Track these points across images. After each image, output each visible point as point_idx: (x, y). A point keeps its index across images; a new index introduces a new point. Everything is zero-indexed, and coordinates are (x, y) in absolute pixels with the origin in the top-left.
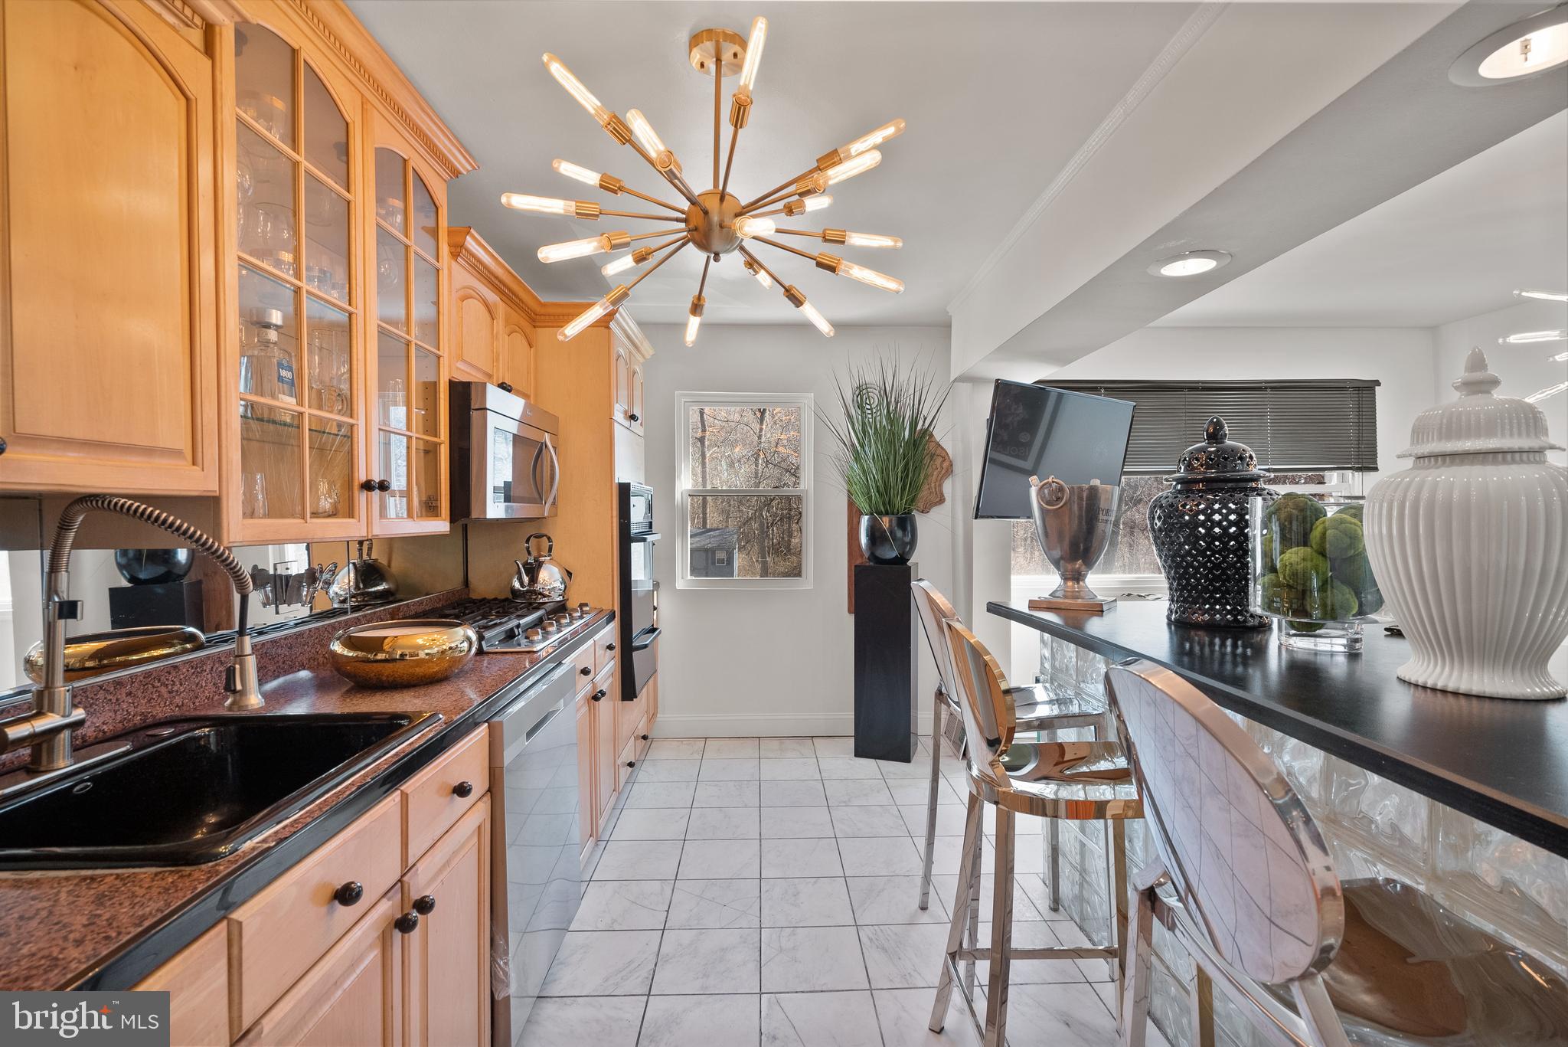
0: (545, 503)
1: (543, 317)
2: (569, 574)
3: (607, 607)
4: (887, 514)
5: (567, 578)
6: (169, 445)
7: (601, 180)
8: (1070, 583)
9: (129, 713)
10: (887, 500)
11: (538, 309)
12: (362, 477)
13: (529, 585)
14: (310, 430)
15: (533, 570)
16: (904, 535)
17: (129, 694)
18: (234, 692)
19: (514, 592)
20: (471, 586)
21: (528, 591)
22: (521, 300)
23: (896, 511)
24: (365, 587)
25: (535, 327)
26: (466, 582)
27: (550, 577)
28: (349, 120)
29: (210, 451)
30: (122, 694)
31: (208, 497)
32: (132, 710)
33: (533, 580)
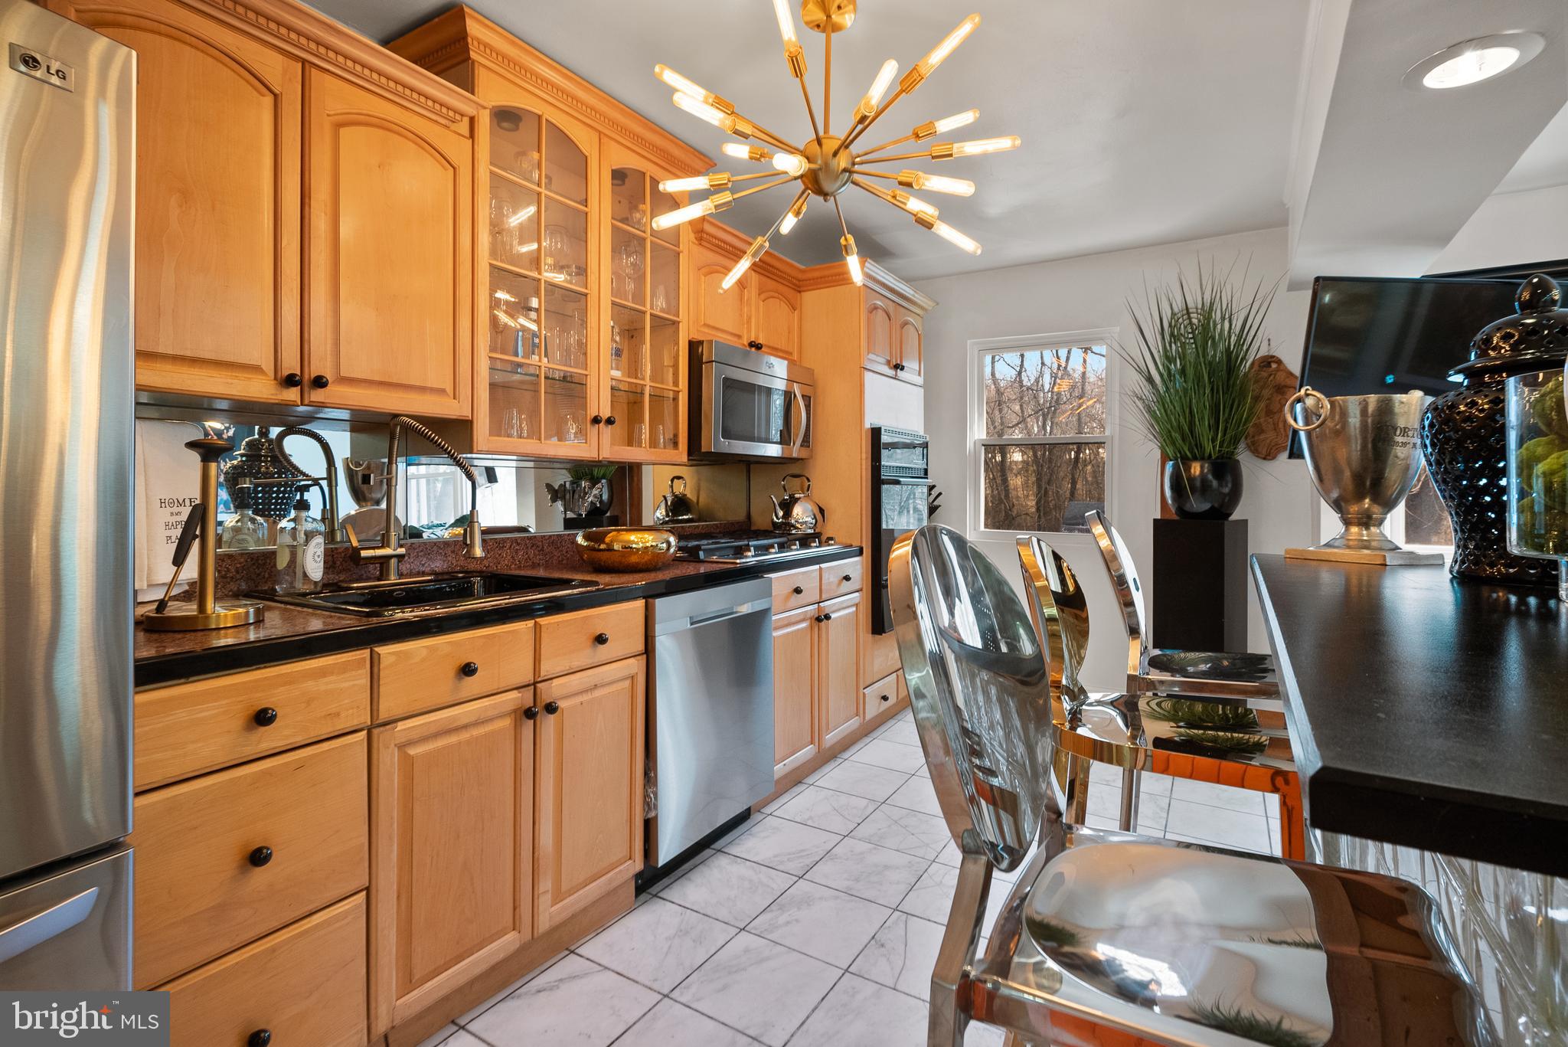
0: (794, 444)
1: (805, 282)
2: (822, 511)
3: (856, 543)
4: (1195, 459)
5: (819, 516)
6: (435, 386)
7: (750, 152)
8: (1354, 529)
9: (453, 564)
10: (1193, 443)
11: (800, 276)
12: (592, 412)
13: (783, 517)
14: (545, 378)
15: (788, 506)
16: (1220, 485)
17: (453, 552)
18: (467, 545)
19: (774, 524)
20: (752, 520)
21: (782, 523)
22: (777, 269)
23: (1207, 454)
24: (675, 515)
25: (800, 292)
26: (749, 516)
27: (801, 513)
28: (587, 154)
29: (465, 391)
30: (449, 551)
31: (462, 420)
32: (454, 562)
33: (788, 513)
